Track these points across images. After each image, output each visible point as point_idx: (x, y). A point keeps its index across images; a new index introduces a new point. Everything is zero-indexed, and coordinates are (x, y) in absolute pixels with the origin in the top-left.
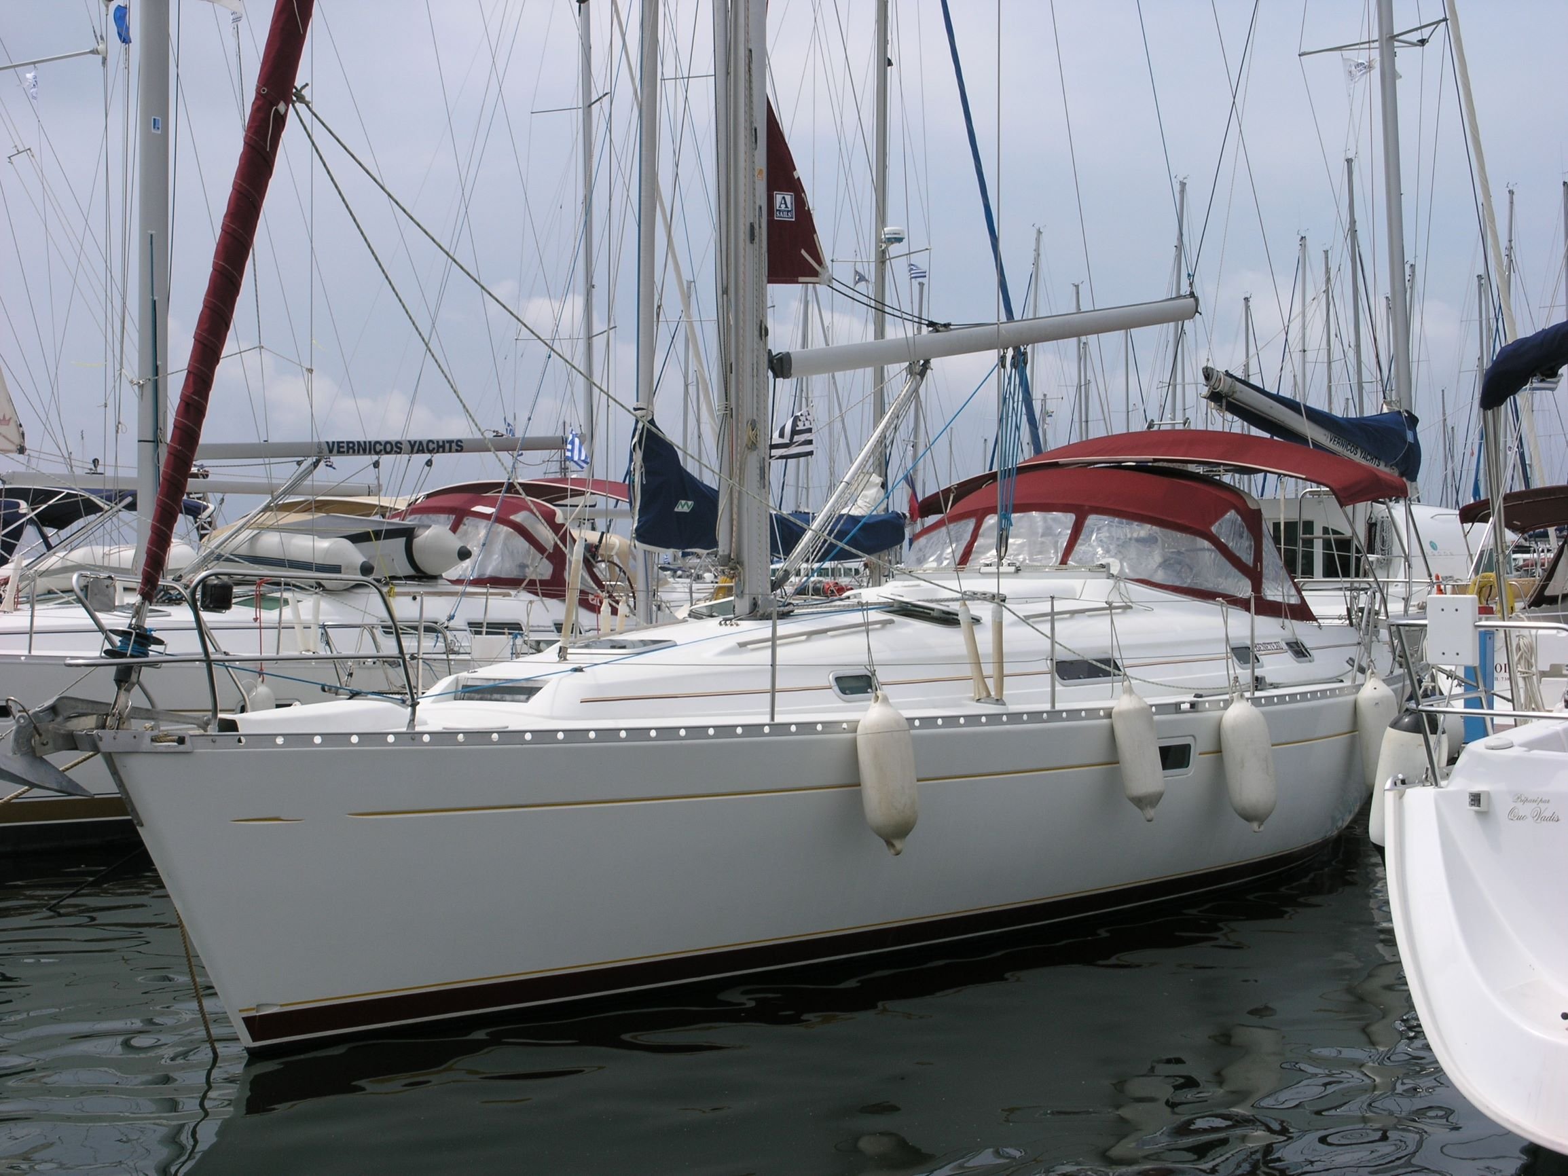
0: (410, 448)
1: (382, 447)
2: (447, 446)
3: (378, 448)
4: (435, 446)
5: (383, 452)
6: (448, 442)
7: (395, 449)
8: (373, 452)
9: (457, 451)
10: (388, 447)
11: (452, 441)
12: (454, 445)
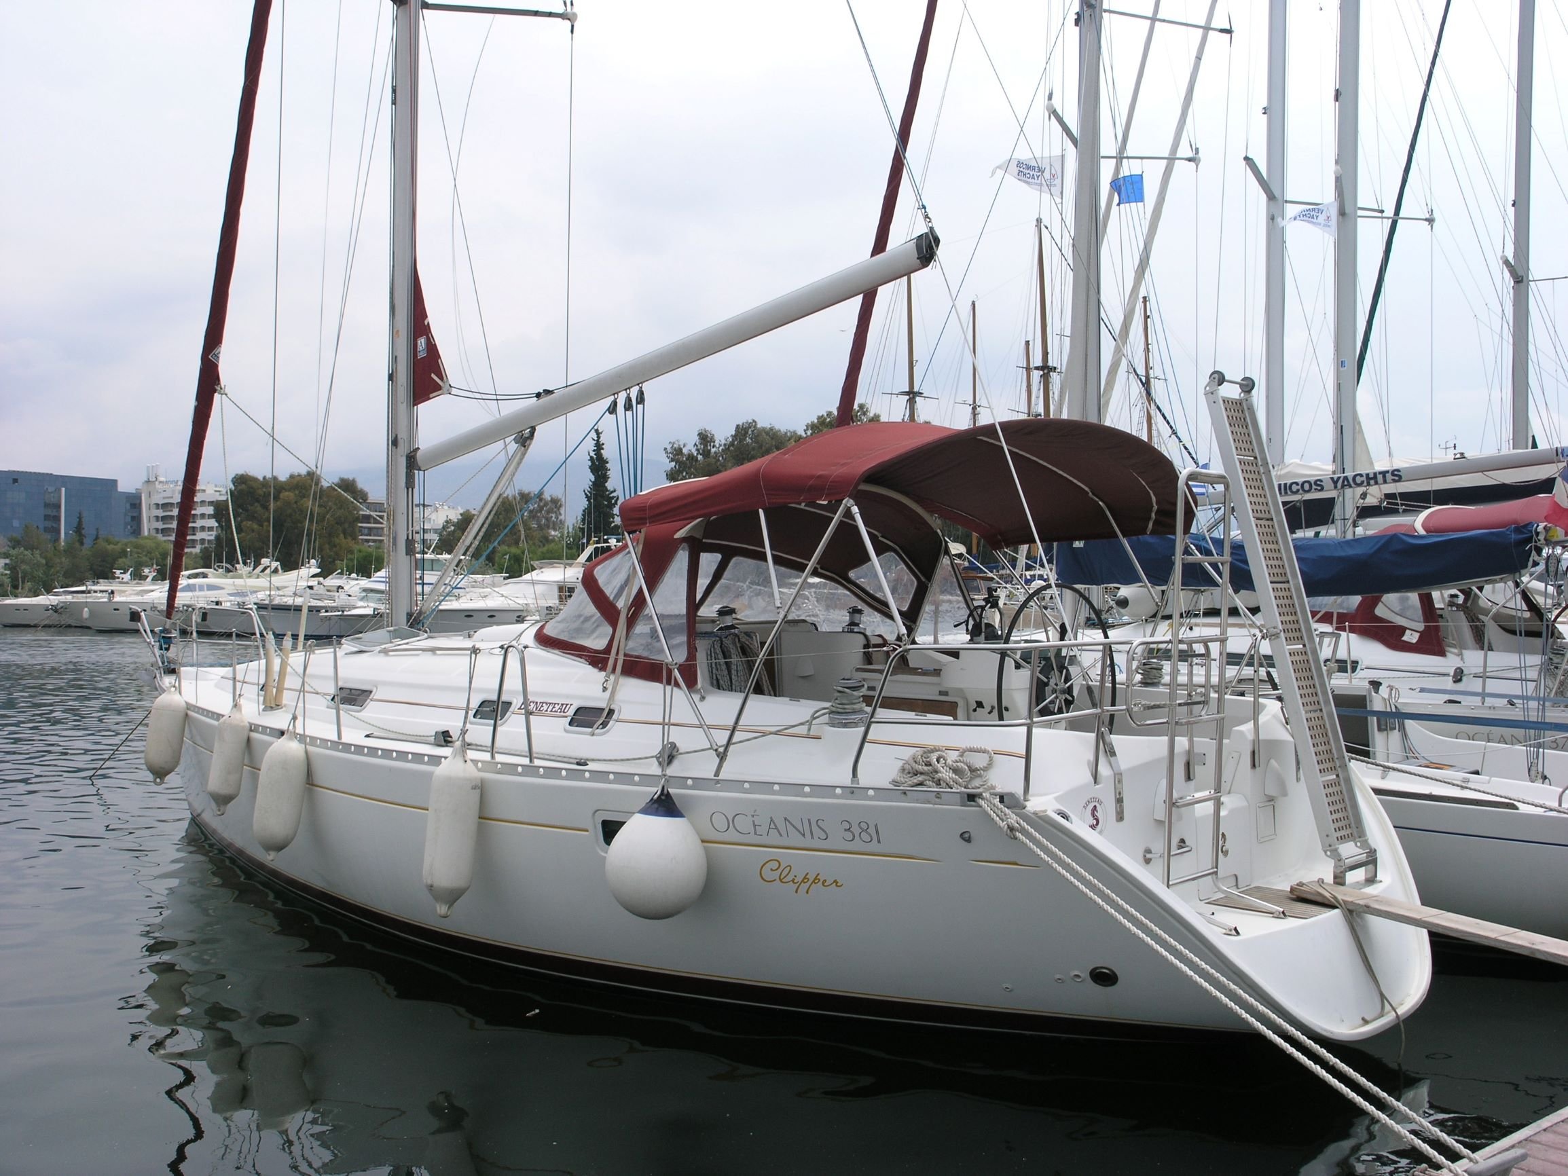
0: (1333, 485)
1: (1299, 487)
2: (1380, 477)
3: (1295, 488)
4: (1364, 478)
5: (1301, 491)
6: (1380, 473)
7: (1314, 487)
8: (1289, 493)
9: (1394, 481)
10: (1307, 487)
11: (1388, 472)
12: (1389, 477)
